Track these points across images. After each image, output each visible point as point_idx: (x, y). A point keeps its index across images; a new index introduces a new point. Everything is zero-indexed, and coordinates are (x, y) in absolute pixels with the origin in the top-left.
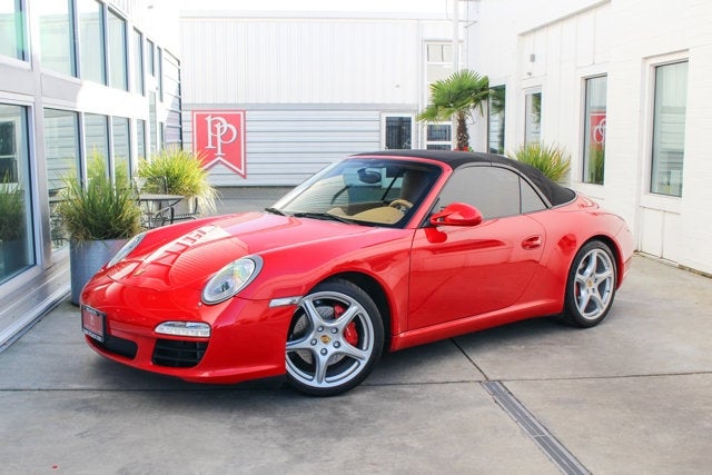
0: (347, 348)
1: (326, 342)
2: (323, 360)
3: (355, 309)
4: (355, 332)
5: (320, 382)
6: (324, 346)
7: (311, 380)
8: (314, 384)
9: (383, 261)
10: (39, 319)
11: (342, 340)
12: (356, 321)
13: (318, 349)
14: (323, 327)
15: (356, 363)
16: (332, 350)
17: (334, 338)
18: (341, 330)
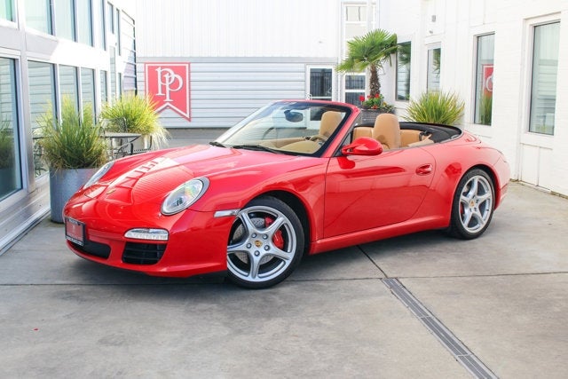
0: (275, 250)
1: (259, 247)
2: (256, 260)
3: (281, 220)
4: (281, 238)
5: (254, 277)
6: (257, 249)
7: (247, 276)
8: (250, 279)
9: (304, 183)
10: (25, 232)
11: (271, 245)
12: (282, 229)
13: (252, 252)
14: (256, 234)
15: (282, 263)
16: (263, 252)
17: (265, 243)
18: (270, 236)
